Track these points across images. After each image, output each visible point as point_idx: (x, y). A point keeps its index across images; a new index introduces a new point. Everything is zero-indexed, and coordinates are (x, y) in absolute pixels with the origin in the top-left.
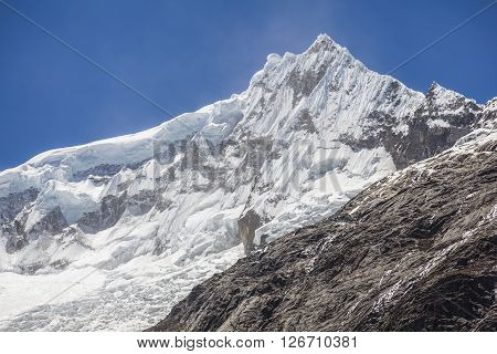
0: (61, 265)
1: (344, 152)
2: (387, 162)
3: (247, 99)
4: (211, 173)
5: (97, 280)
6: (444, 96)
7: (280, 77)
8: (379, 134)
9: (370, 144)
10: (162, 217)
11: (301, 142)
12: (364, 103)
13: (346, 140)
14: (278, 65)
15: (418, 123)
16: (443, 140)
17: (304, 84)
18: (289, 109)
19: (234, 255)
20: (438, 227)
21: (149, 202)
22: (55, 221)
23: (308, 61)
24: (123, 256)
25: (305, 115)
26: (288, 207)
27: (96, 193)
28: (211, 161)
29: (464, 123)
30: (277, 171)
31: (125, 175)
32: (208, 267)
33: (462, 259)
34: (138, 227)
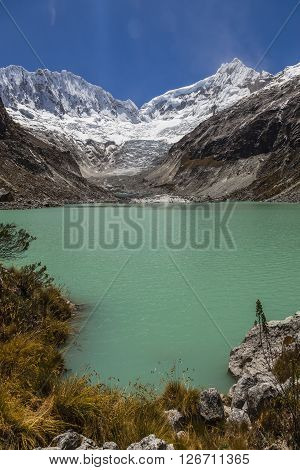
0: (172, 118)
1: (238, 89)
2: (249, 91)
3: (215, 76)
4: (207, 95)
5: (180, 121)
6: (265, 73)
7: (225, 70)
8: (247, 84)
9: (245, 87)
10: (194, 107)
11: (228, 87)
12: (244, 76)
13: (239, 86)
14: (224, 66)
15: (257, 81)
16: (263, 85)
17: (230, 71)
18: (226, 79)
19: (211, 115)
20: (257, 108)
21: (192, 103)
22: (171, 108)
23: (231, 65)
24: (186, 116)
25: (229, 80)
26: (223, 104)
27: (180, 101)
28: (206, 93)
29: (268, 80)
30: (222, 95)
31: (187, 96)
32: (204, 118)
33: (261, 116)
34: (189, 109)
